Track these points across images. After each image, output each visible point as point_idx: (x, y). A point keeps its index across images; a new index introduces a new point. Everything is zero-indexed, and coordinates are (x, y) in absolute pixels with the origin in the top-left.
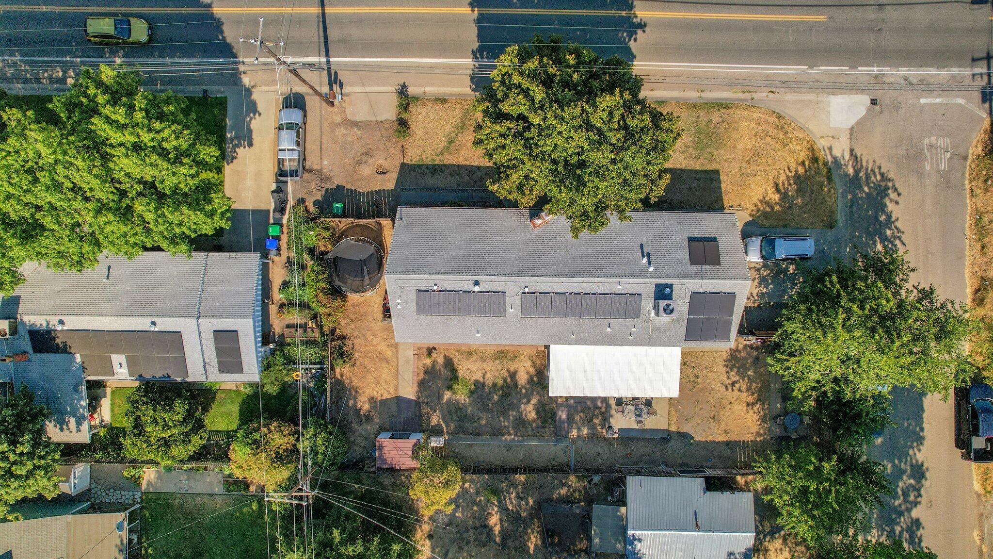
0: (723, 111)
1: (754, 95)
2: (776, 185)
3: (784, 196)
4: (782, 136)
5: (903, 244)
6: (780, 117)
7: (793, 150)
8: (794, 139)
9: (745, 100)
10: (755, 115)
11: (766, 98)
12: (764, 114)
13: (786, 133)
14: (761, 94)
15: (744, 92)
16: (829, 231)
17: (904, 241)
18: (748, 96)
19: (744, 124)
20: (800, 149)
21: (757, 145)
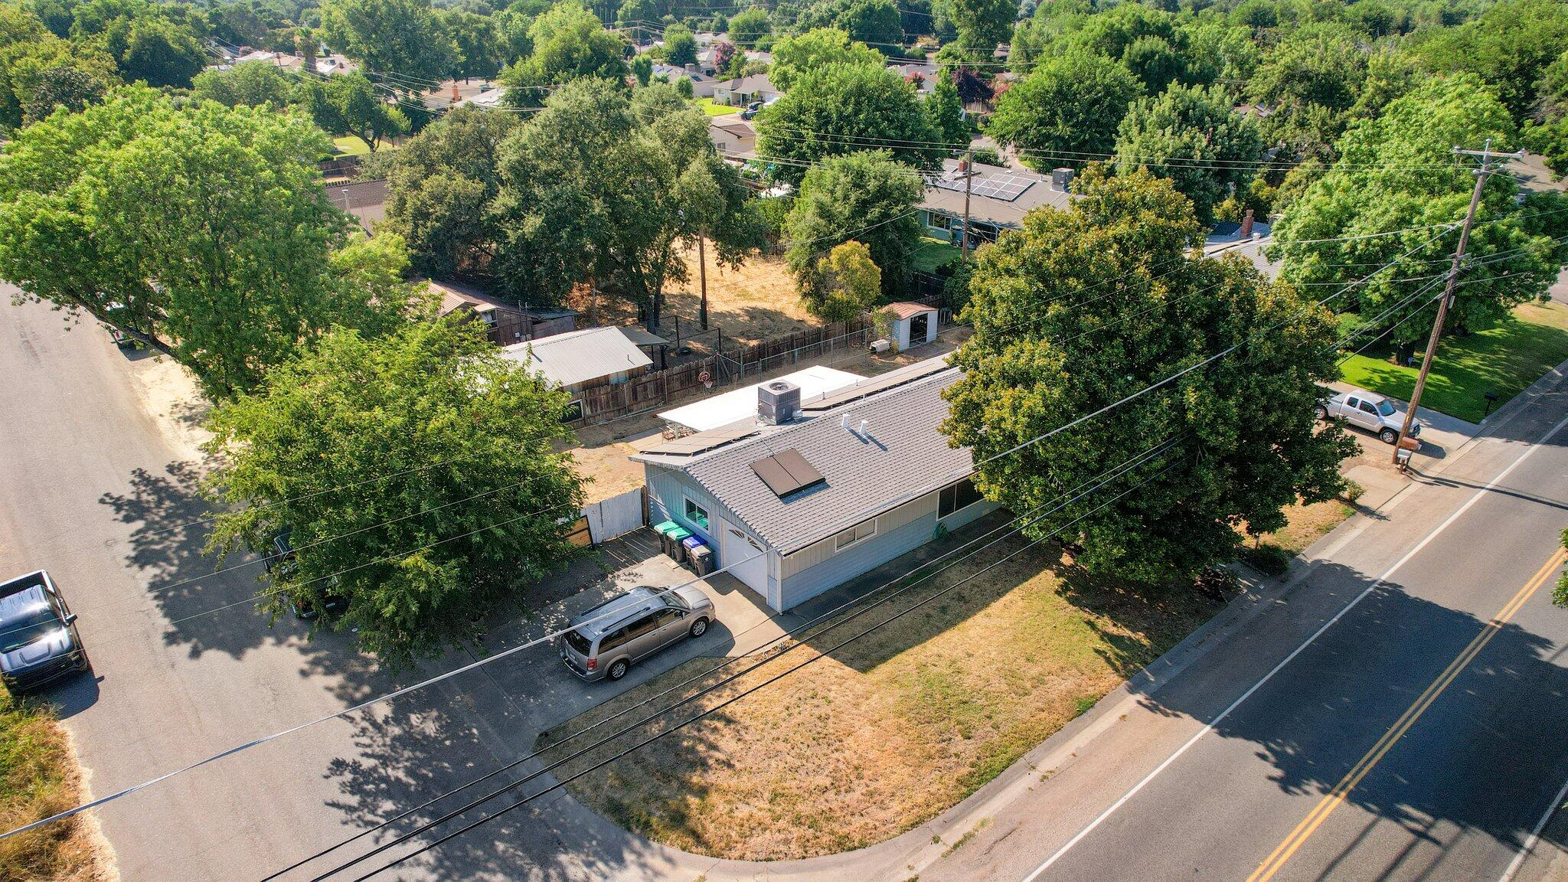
0: (965, 770)
1: (940, 849)
2: (729, 721)
3: (697, 718)
4: (800, 807)
5: (334, 805)
6: (843, 844)
7: (752, 801)
8: (768, 821)
9: (948, 824)
10: (896, 806)
11: (910, 862)
12: (884, 823)
13: (798, 821)
14: (930, 860)
15: (968, 837)
16: (545, 729)
17: (335, 810)
18: (952, 837)
19: (901, 774)
20: (737, 813)
21: (836, 755)
